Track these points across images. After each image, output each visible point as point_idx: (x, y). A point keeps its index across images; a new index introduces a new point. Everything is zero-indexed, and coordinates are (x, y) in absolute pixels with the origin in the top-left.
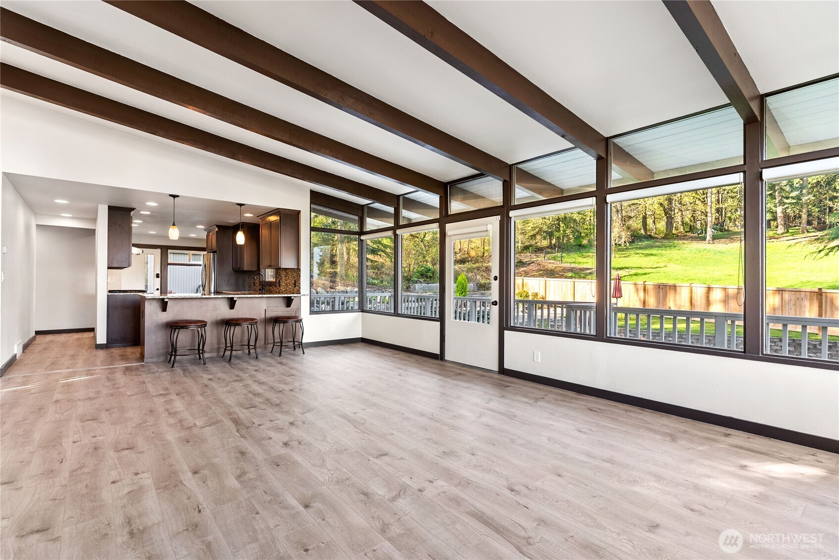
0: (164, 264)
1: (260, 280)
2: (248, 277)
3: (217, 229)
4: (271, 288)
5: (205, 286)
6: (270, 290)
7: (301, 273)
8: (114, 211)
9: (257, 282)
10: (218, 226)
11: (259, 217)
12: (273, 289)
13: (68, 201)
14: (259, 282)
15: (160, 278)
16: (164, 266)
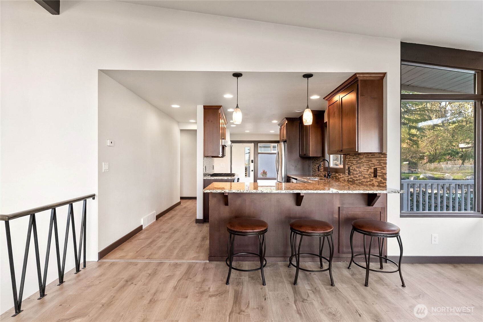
0: (256, 153)
1: (324, 166)
2: (313, 163)
3: (287, 122)
4: (337, 175)
5: (278, 171)
6: (336, 177)
7: (388, 159)
8: (207, 109)
9: (322, 168)
10: (287, 119)
11: (326, 98)
12: (339, 177)
13: (178, 105)
14: (324, 167)
15: (253, 163)
16: (256, 155)
